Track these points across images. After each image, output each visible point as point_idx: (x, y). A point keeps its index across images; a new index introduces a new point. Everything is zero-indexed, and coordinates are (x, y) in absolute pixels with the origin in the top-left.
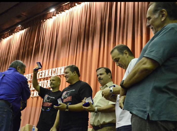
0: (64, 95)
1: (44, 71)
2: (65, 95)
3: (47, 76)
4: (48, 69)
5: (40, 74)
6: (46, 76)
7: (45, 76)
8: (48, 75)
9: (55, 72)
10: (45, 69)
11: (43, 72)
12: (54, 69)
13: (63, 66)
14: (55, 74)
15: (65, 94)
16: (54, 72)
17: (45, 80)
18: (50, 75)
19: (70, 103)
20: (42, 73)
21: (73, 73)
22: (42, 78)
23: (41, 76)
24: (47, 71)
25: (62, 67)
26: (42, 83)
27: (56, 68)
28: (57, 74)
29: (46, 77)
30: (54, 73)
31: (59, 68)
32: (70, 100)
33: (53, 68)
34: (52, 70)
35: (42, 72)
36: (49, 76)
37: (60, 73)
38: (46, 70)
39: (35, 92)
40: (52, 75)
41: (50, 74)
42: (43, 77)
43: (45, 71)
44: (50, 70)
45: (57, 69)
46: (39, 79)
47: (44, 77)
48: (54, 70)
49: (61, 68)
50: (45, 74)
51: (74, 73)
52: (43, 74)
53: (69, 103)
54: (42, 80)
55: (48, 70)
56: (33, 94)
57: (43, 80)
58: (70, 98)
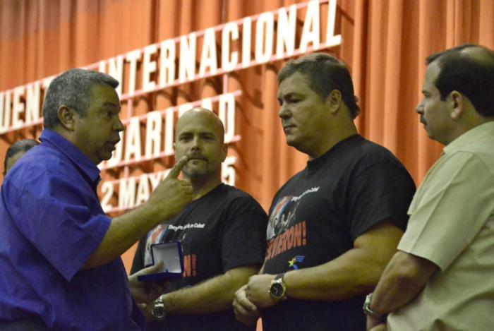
0: (277, 216)
1: (167, 45)
2: (281, 217)
3: (192, 77)
4: (194, 26)
5: (149, 67)
6: (188, 74)
7: (177, 76)
8: (198, 65)
9: (237, 45)
10: (176, 33)
11: (163, 54)
12: (230, 28)
13: (291, 3)
14: (240, 60)
15: (281, 209)
16: (235, 45)
17: (180, 99)
18: (208, 69)
19: (301, 258)
20: (155, 58)
21: (324, 102)
22: (160, 92)
23: (154, 76)
24: (188, 42)
25: (282, 12)
26: (164, 121)
27: (247, 22)
28: (253, 55)
29: (182, 80)
30: (235, 55)
31: (265, 18)
32: (299, 244)
33: (222, 18)
34: (219, 35)
35: (159, 51)
36: (202, 74)
37: (274, 52)
38: (183, 39)
39: (122, 182)
40: (219, 65)
41: (209, 61)
42: (166, 81)
43: (178, 45)
44: (209, 35)
45: (254, 24)
46: (142, 97)
47: (172, 82)
48: (235, 36)
49: (276, 17)
50: (177, 62)
51: (328, 103)
52: (167, 63)
53: (294, 259)
54: (161, 100)
55: (193, 36)
56: (116, 195)
57: (167, 102)
58: (298, 234)
